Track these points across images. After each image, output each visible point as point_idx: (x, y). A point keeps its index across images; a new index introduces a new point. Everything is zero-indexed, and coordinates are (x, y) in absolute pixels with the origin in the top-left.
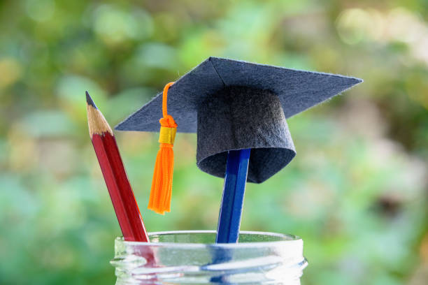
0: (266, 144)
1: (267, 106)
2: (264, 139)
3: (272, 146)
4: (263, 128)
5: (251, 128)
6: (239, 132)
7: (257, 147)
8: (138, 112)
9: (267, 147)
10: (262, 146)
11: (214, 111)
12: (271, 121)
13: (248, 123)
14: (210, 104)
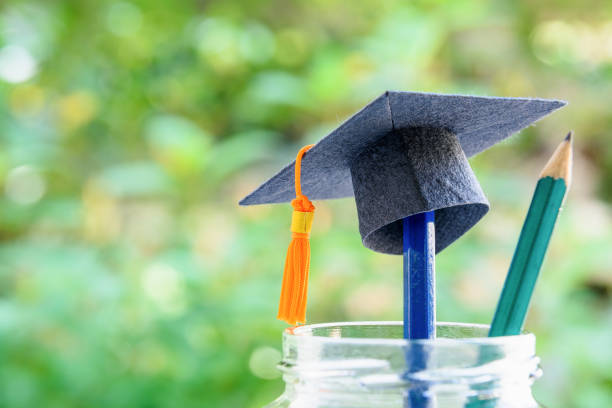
0: (460, 199)
1: (448, 150)
2: (455, 194)
3: (468, 202)
4: (452, 180)
5: (438, 181)
6: (424, 188)
7: (451, 205)
8: (276, 177)
9: (462, 204)
10: (456, 203)
11: (382, 164)
12: (458, 170)
13: (432, 174)
14: (374, 156)
